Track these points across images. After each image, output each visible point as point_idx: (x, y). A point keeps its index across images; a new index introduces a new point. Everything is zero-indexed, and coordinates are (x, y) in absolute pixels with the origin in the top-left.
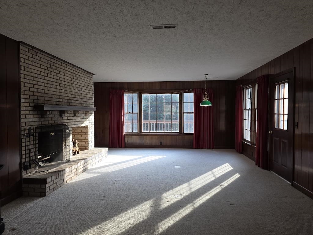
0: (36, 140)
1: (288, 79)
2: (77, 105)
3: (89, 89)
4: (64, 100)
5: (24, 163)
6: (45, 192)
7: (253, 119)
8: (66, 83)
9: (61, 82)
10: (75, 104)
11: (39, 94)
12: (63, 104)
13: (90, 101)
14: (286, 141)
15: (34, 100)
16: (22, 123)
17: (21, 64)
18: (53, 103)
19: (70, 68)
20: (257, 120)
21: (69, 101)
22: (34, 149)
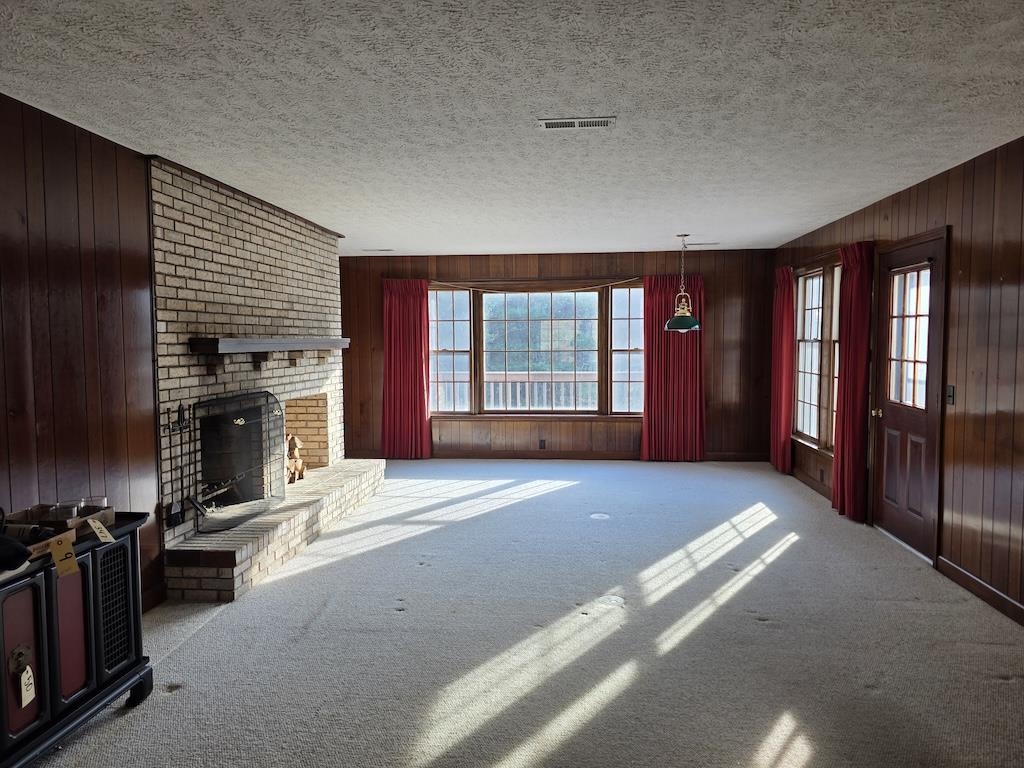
0: (195, 440)
1: (930, 260)
2: (296, 331)
3: (326, 282)
4: (263, 321)
5: (170, 506)
6: (231, 590)
7: (825, 371)
8: (267, 269)
9: (253, 266)
10: (292, 331)
11: (201, 307)
12: (261, 330)
13: (330, 318)
14: (922, 440)
15: (188, 323)
16: (161, 393)
17: (155, 223)
18: (235, 330)
19: (276, 220)
20: (836, 375)
21: (277, 322)
22: (192, 466)
